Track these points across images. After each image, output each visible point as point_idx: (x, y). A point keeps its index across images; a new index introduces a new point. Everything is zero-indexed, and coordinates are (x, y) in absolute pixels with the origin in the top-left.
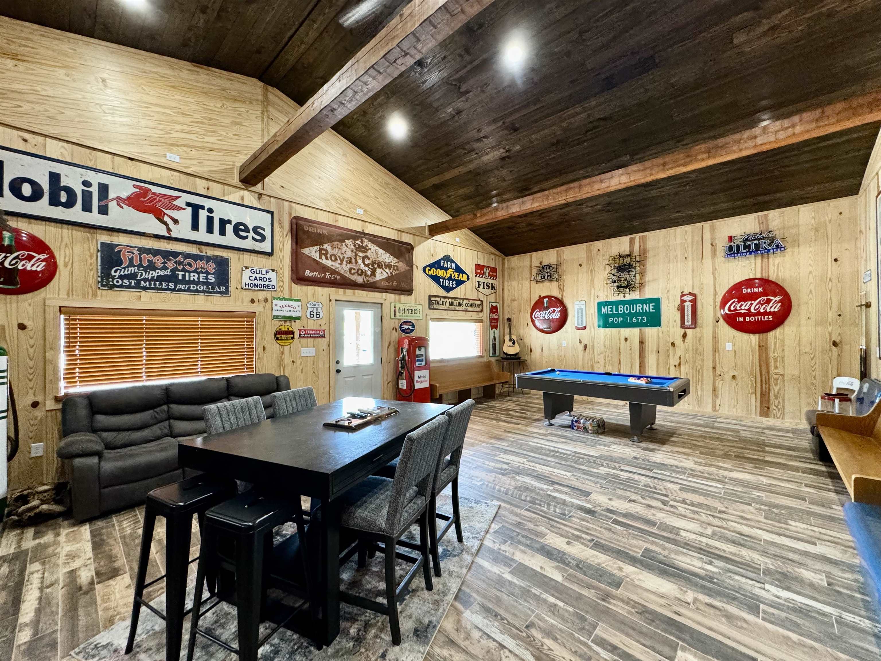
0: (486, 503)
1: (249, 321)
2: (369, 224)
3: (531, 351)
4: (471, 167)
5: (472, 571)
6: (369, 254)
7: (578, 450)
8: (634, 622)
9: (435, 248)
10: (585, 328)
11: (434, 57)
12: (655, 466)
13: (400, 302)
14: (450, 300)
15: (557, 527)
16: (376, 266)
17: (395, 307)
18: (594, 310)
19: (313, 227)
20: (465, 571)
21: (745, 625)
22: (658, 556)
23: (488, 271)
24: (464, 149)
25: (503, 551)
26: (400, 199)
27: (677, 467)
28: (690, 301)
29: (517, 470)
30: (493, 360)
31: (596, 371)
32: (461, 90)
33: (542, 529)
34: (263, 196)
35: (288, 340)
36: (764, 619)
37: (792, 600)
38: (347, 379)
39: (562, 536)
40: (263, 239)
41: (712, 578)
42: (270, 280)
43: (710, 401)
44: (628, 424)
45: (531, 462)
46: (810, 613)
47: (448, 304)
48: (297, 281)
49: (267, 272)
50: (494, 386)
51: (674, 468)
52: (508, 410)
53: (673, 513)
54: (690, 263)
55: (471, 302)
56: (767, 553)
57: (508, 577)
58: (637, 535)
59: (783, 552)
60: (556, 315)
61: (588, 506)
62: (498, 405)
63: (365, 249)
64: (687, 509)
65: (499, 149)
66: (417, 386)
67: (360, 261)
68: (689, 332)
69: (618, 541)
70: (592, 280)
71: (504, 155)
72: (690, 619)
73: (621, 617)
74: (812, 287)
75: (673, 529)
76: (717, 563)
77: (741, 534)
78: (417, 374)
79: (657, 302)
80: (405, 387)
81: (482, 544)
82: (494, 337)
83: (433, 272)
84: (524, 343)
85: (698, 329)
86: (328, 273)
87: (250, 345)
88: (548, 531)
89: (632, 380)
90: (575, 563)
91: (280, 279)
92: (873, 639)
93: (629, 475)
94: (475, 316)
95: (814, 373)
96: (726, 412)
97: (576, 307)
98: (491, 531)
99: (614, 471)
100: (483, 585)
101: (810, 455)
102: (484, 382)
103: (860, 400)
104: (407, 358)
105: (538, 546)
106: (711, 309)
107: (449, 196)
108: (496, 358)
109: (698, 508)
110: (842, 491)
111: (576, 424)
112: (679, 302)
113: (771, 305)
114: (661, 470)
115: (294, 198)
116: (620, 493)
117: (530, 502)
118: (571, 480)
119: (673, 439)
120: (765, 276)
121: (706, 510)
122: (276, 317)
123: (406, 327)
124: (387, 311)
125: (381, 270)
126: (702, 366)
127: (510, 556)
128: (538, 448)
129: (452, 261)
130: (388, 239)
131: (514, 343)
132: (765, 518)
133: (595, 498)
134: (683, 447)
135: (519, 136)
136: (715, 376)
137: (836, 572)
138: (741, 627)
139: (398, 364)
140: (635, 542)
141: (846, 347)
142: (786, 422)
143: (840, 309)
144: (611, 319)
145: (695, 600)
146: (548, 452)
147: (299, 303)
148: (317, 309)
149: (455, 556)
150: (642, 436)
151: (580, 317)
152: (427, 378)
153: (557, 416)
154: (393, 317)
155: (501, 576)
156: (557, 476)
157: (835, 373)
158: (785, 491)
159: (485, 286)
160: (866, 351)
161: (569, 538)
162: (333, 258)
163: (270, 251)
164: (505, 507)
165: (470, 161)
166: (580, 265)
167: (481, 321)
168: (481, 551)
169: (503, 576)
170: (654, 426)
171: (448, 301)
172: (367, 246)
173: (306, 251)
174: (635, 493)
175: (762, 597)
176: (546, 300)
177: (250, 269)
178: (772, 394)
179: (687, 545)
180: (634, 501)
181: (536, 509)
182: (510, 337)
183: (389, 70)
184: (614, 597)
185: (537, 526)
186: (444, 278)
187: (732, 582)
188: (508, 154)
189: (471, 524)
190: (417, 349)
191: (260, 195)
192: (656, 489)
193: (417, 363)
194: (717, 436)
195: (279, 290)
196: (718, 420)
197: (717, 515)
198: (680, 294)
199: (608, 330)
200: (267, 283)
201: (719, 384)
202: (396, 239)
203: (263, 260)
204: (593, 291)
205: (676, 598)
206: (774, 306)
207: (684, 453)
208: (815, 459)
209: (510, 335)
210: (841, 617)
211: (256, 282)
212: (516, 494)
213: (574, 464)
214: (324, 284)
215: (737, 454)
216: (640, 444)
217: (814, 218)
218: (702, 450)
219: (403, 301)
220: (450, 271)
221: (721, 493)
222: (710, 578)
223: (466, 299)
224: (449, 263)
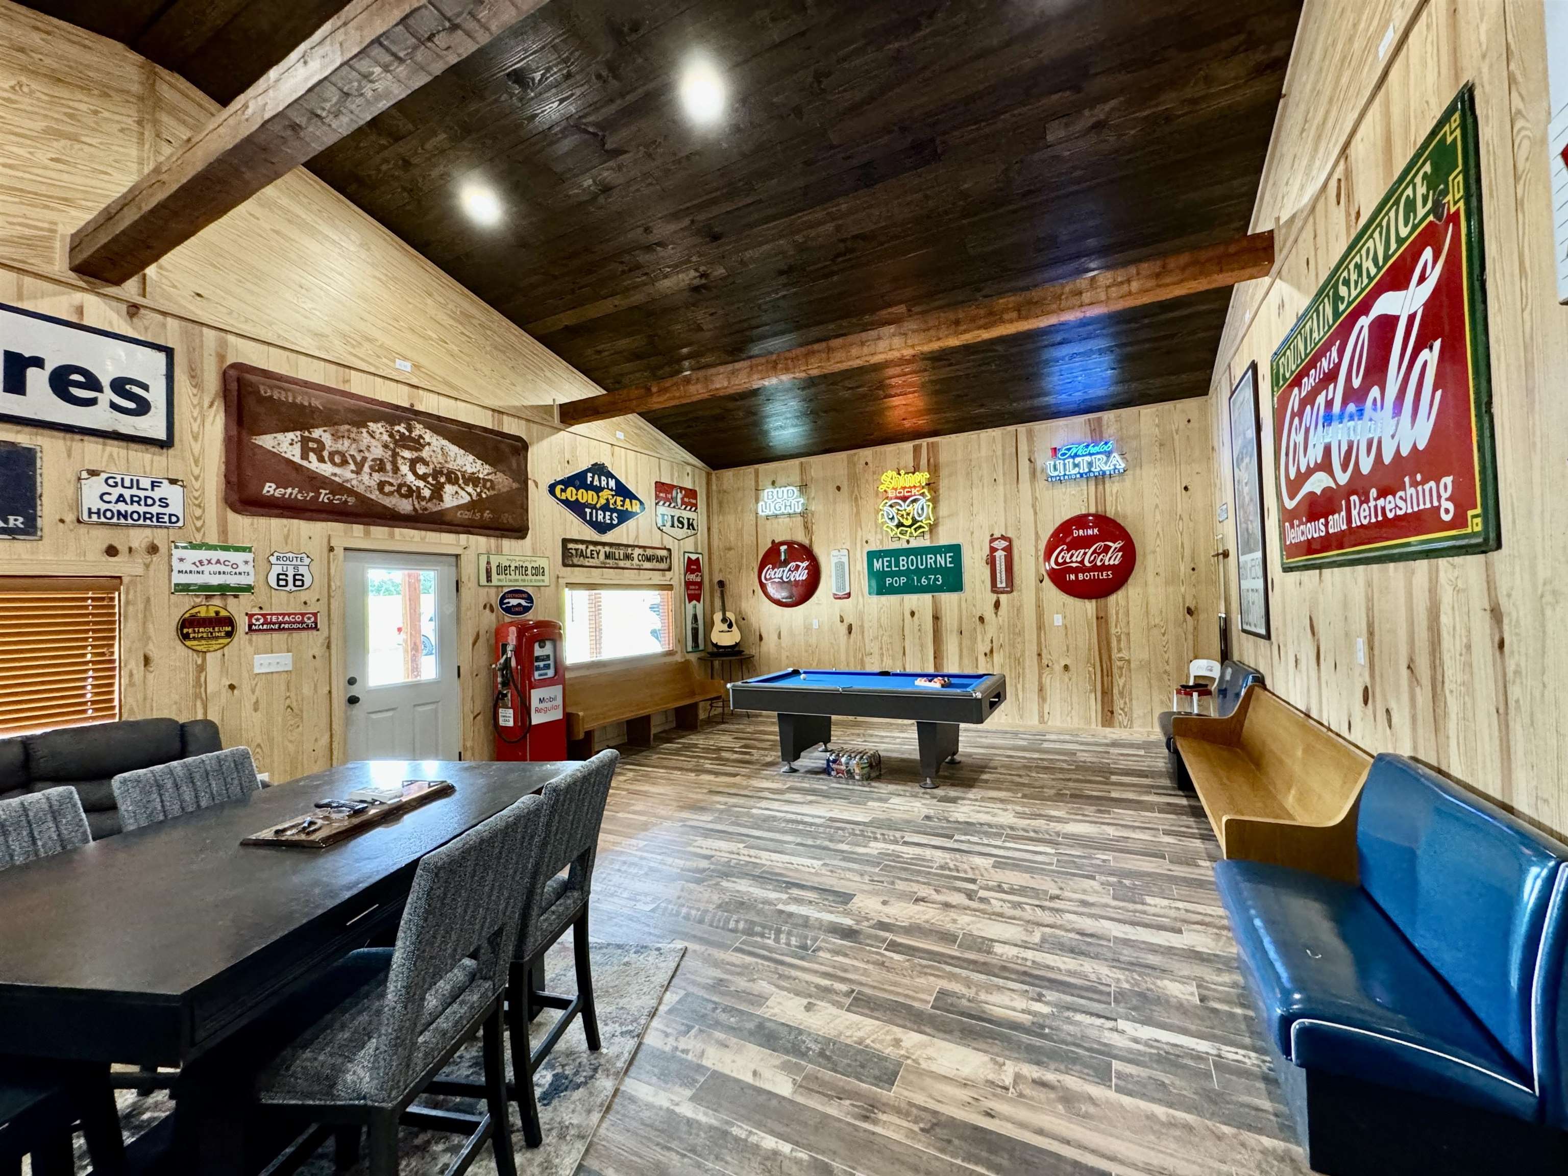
0: (658, 949)
1: (103, 599)
2: (425, 393)
3: (761, 638)
4: (637, 298)
5: (611, 1117)
6: (425, 453)
7: (836, 814)
8: (917, 1153)
9: (574, 449)
10: (849, 595)
11: (548, 70)
12: (956, 829)
13: (499, 552)
14: (607, 549)
15: (789, 978)
16: (443, 480)
17: (488, 563)
18: (861, 565)
19: (286, 390)
20: (596, 1117)
21: (1092, 1110)
22: (958, 1001)
23: (680, 496)
24: (622, 263)
25: (683, 1051)
26: (496, 348)
27: (990, 826)
28: (1003, 549)
29: (724, 869)
30: (693, 658)
31: (868, 670)
32: (608, 146)
33: (763, 986)
34: (142, 311)
35: (217, 638)
36: (1119, 1090)
37: (1156, 1041)
38: (374, 716)
39: (798, 994)
40: (143, 408)
41: (1043, 1027)
42: (164, 503)
43: (1035, 708)
44: (917, 756)
45: (752, 848)
46: (1180, 1060)
47: (602, 556)
48: (238, 505)
49: (153, 485)
50: (694, 706)
51: (986, 828)
52: (719, 749)
53: (983, 912)
54: (1001, 488)
55: (649, 552)
56: (1119, 961)
57: (687, 1110)
58: (925, 967)
59: (1142, 955)
60: (802, 575)
61: (848, 922)
62: (701, 742)
63: (418, 444)
64: (1004, 901)
65: (687, 269)
66: (537, 719)
67: (405, 469)
68: (1003, 598)
69: (895, 984)
70: (858, 513)
71: (697, 282)
72: (1008, 1119)
73: (896, 1148)
74: (1159, 529)
75: (983, 943)
76: (1051, 995)
77: (1083, 934)
78: (536, 695)
79: (955, 550)
80: (511, 724)
81: (640, 1044)
82: (695, 617)
83: (571, 494)
84: (749, 626)
85: (1015, 593)
86: (323, 492)
87: (103, 654)
88: (773, 989)
89: (921, 683)
90: (816, 1047)
91: (194, 501)
92: (1261, 1085)
93: (918, 851)
94: (657, 578)
95: (1166, 656)
96: (1058, 724)
97: (834, 560)
98: (663, 1009)
99: (892, 847)
100: (632, 1143)
101: (1166, 782)
102: (676, 700)
103: (1223, 692)
104: (513, 663)
105: (751, 1025)
106: (1032, 560)
107: (599, 352)
108: (698, 655)
109: (1021, 895)
110: (1208, 837)
111: (834, 766)
112: (988, 552)
113: (1109, 555)
114: (966, 834)
115: (231, 322)
116: (901, 888)
117: (744, 932)
118: (822, 875)
119: (985, 777)
120: (1101, 511)
121: (1031, 897)
122: (184, 588)
123: (514, 602)
124: (470, 569)
125: (456, 488)
126: (1023, 655)
127: (695, 1059)
128: (766, 819)
129: (610, 475)
130: (470, 426)
131: (730, 626)
132: (1114, 898)
133: (860, 905)
134: (1000, 789)
135: (721, 250)
136: (1041, 668)
137: (1208, 974)
138: (1086, 1116)
139: (495, 676)
140: (922, 981)
141: (1202, 616)
142: (1136, 732)
143: (1193, 559)
144: (888, 581)
145: (1018, 1078)
146: (783, 825)
147: (249, 556)
148: (296, 567)
149: (578, 1086)
150: (939, 777)
151: (840, 576)
152: (559, 701)
153: (803, 754)
154: (483, 581)
155: (673, 1112)
156: (797, 870)
157: (1191, 656)
158: (1138, 846)
159: (676, 523)
160: (1225, 619)
161: (810, 996)
162: (337, 459)
163: (162, 435)
164: (695, 951)
165: (636, 287)
166: (839, 488)
167: (669, 587)
168: (636, 1063)
169: (677, 1109)
170: (957, 758)
171: (603, 550)
172: (421, 437)
173: (267, 441)
174: (924, 883)
175: (1115, 1047)
176: (783, 548)
177: (104, 476)
178: (1115, 691)
179: (1004, 971)
180: (923, 900)
181: (755, 945)
182: (724, 614)
183: (419, 56)
184: (885, 1107)
185: (753, 980)
186: (593, 507)
187: (1071, 1028)
188: (703, 281)
189: (623, 1002)
190: (536, 646)
191: (134, 310)
192: (958, 871)
193: (536, 674)
194: (1046, 764)
195: (190, 527)
196: (1047, 737)
197: (1047, 904)
198: (989, 538)
199: (884, 599)
200: (155, 510)
201: (1046, 680)
202: (490, 427)
203: (142, 458)
204: (859, 533)
205: (987, 1081)
206: (1113, 558)
207: (1002, 801)
208: (1173, 789)
209: (724, 611)
210: (1219, 1056)
211: (122, 507)
212: (719, 921)
213: (827, 843)
214: (315, 515)
215: (1073, 791)
216: (936, 791)
217: (1157, 426)
218: (1027, 791)
219: (506, 550)
220: (605, 494)
221: (1052, 864)
222: (1037, 1029)
223: (640, 547)
224: (603, 478)
